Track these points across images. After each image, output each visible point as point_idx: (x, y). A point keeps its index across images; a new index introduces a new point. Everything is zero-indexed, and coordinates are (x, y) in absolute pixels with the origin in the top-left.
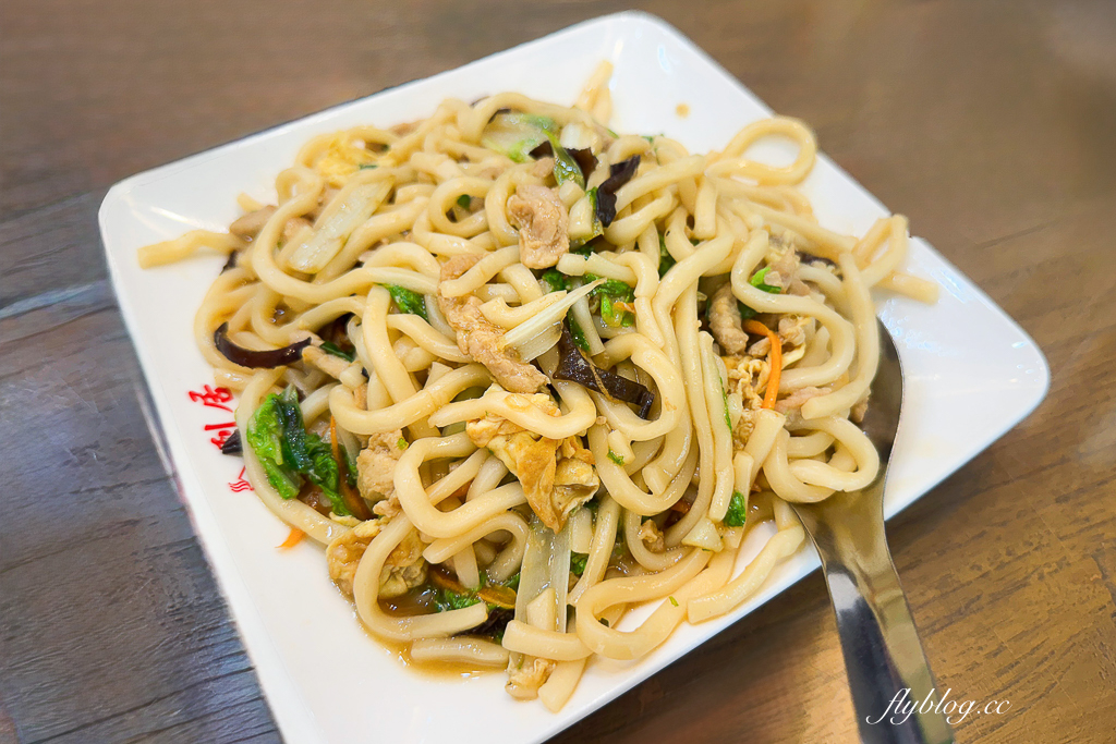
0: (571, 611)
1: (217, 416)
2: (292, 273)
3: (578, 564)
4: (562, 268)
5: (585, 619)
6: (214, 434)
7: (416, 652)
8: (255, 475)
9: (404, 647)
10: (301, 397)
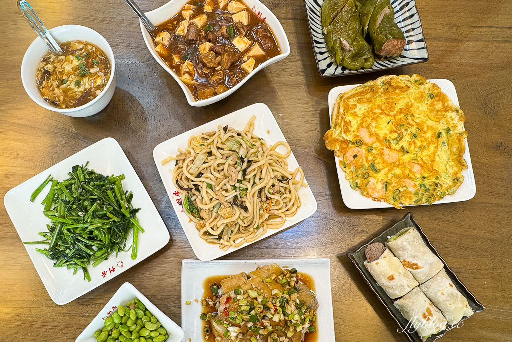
0: (230, 238)
1: (178, 198)
2: (190, 173)
3: (232, 232)
4: (236, 185)
5: (232, 240)
6: (178, 201)
7: (208, 241)
8: (184, 209)
9: (207, 240)
10: (192, 197)
